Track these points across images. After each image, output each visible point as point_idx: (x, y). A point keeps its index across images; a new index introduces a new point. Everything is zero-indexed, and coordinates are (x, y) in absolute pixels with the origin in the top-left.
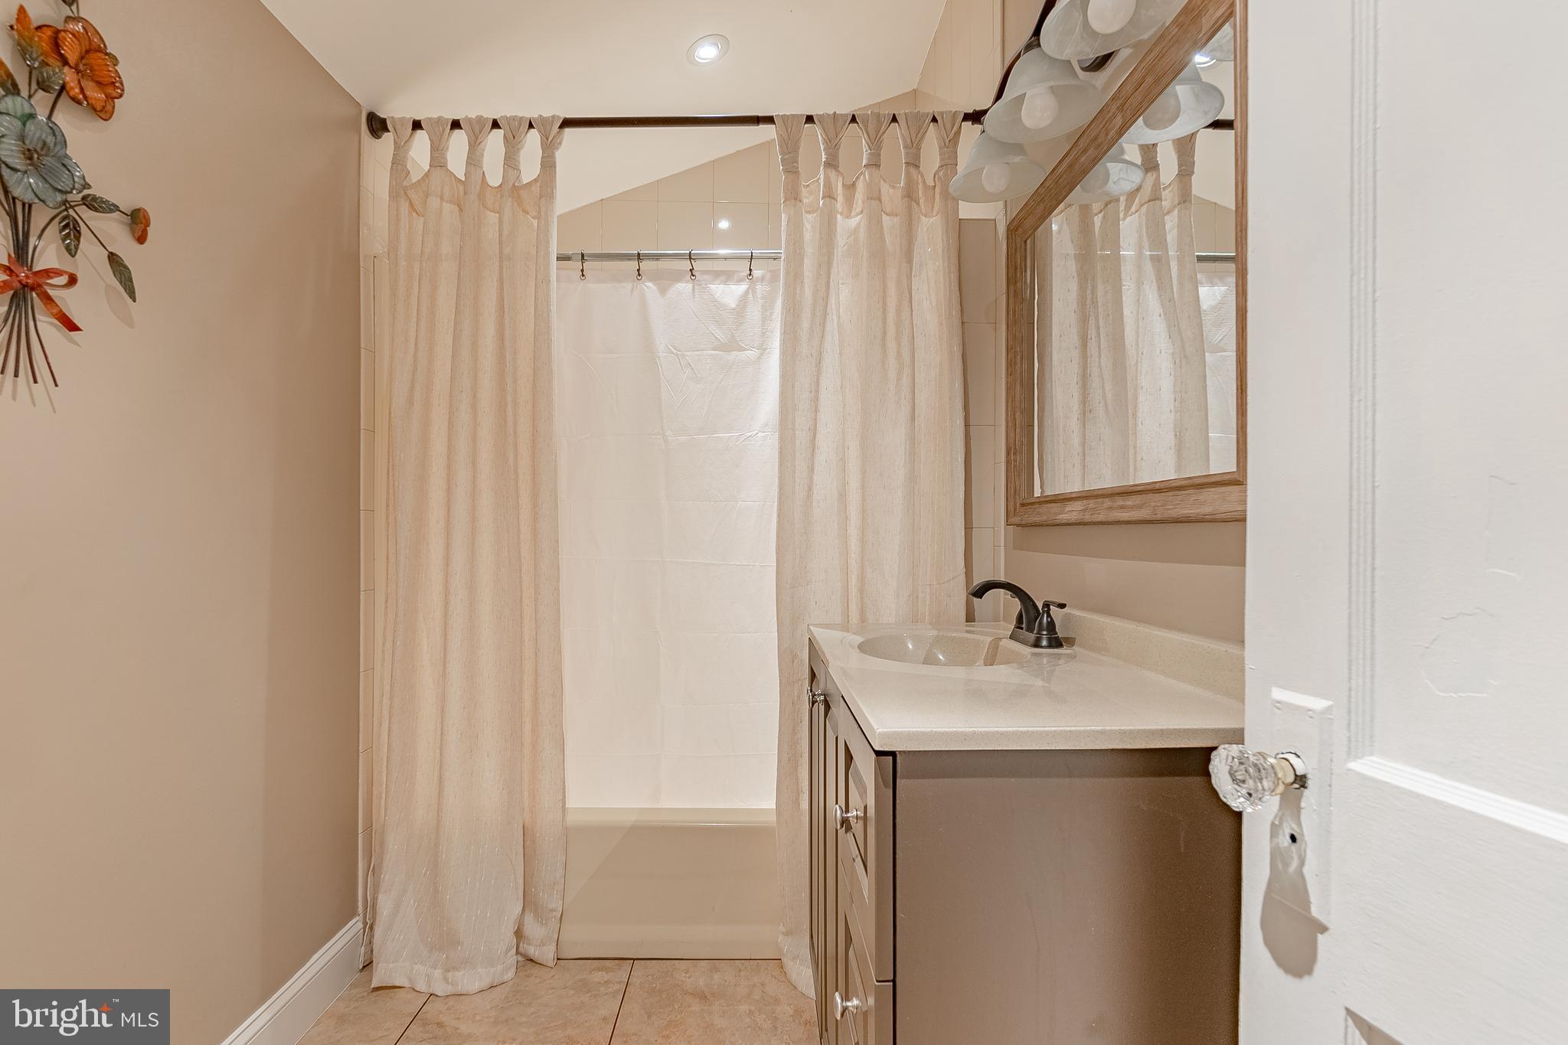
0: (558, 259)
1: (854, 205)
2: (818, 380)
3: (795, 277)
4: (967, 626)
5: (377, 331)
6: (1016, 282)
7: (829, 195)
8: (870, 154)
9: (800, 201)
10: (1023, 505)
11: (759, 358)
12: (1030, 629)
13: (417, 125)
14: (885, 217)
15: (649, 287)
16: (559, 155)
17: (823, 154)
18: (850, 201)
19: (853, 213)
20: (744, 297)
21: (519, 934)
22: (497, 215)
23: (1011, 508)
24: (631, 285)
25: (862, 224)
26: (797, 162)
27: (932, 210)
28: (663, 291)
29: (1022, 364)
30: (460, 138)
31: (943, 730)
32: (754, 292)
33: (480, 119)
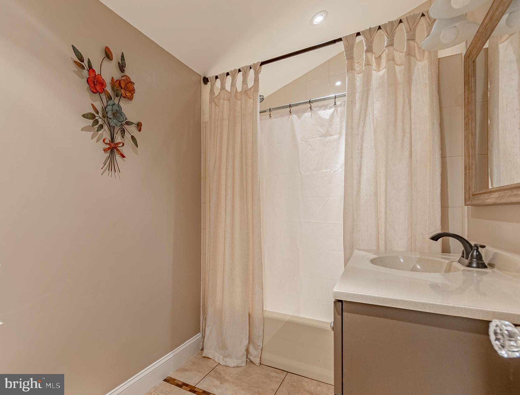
0: (260, 112)
1: (381, 65)
2: (362, 144)
3: (351, 103)
4: (442, 255)
5: (206, 146)
6: (469, 83)
7: (368, 64)
8: (388, 41)
9: (354, 70)
10: (473, 195)
11: (339, 138)
12: (467, 258)
13: (217, 77)
14: (396, 67)
15: (294, 117)
16: (260, 76)
17: (365, 47)
18: (379, 64)
19: (381, 69)
20: (333, 114)
21: (247, 351)
22: (240, 101)
23: (467, 197)
24: (287, 117)
25: (386, 73)
26: (353, 54)
27: (423, 58)
28: (299, 117)
29: (472, 124)
30: (229, 78)
31: (364, 294)
32: (337, 111)
33: (235, 70)
